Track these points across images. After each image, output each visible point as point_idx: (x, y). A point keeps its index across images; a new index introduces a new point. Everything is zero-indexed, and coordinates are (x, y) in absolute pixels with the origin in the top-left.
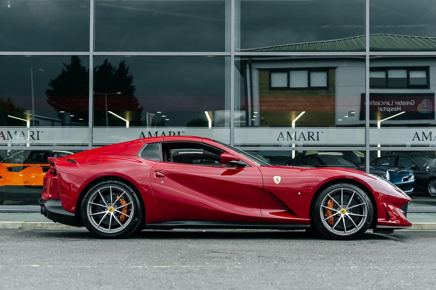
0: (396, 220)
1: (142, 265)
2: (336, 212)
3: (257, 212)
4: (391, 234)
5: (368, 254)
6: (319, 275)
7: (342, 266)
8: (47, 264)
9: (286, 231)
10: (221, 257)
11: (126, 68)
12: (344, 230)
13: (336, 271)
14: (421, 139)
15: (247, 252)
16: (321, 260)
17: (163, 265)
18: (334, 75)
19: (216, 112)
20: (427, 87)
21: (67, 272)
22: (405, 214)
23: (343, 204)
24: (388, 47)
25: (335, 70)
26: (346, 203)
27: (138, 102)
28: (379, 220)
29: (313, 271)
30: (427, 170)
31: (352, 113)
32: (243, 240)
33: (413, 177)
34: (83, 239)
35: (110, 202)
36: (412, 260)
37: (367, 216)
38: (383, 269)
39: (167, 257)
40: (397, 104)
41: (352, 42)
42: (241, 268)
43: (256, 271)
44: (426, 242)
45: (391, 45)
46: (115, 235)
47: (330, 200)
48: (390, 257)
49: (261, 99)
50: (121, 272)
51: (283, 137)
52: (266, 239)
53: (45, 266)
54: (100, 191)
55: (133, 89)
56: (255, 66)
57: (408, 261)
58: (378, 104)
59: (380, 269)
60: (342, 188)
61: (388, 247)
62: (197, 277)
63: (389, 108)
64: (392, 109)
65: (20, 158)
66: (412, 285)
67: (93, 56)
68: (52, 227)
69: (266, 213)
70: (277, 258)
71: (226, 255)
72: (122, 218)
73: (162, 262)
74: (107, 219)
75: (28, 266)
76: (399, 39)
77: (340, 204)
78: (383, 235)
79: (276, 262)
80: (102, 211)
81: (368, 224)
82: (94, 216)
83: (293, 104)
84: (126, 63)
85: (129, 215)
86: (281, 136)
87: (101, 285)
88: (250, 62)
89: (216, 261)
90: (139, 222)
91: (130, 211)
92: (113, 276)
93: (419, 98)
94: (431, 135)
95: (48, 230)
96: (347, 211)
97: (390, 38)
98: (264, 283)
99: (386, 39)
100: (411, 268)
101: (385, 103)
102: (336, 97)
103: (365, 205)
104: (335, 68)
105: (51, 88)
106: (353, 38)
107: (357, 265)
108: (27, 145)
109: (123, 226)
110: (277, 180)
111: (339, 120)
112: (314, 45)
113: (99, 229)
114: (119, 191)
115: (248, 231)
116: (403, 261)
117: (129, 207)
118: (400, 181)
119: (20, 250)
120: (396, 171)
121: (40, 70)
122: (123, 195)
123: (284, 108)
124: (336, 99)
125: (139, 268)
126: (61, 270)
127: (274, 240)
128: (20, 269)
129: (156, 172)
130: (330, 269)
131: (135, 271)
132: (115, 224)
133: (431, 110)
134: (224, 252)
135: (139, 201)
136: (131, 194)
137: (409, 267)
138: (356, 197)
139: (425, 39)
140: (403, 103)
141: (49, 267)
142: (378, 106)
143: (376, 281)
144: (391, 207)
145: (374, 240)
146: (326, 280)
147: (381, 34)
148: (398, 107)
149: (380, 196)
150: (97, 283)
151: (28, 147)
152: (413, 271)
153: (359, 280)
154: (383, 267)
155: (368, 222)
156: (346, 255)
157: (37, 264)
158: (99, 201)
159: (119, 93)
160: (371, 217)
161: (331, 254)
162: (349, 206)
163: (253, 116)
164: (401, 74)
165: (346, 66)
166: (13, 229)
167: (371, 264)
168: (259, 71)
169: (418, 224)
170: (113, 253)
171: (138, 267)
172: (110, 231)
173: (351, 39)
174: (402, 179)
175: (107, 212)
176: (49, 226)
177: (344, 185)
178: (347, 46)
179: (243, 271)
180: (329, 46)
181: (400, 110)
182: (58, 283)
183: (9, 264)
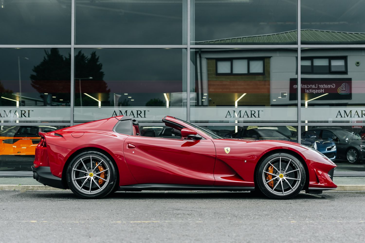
0: (324, 183)
1: (120, 221)
2: (275, 176)
3: (210, 177)
4: (320, 194)
5: (304, 211)
6: (266, 229)
7: (284, 221)
8: (43, 220)
9: (234, 192)
10: (184, 214)
11: (97, 57)
12: (282, 191)
13: (280, 225)
14: (343, 116)
15: (204, 210)
16: (265, 216)
17: (137, 220)
18: (269, 63)
19: (172, 93)
20: (346, 73)
21: (60, 226)
22: (332, 178)
23: (281, 170)
24: (313, 40)
25: (270, 59)
26: (284, 169)
27: (107, 85)
28: (311, 183)
29: (261, 225)
30: (347, 142)
31: (284, 94)
32: (199, 200)
33: (335, 147)
34: (68, 199)
35: (90, 169)
36: (339, 216)
37: (300, 180)
38: (317, 223)
39: (140, 214)
40: (321, 87)
41: (284, 36)
42: (202, 223)
43: (214, 225)
44: (349, 201)
45: (316, 38)
46: (94, 196)
47: (271, 167)
48: (321, 213)
49: (209, 83)
50: (105, 226)
51: (230, 115)
52: (218, 199)
53: (41, 221)
54: (82, 160)
55: (102, 74)
56: (205, 56)
57: (336, 216)
58: (305, 87)
59: (315, 223)
60: (280, 157)
61: (319, 205)
62: (167, 230)
63: (315, 90)
64: (317, 91)
65: (13, 132)
66: (342, 236)
67: (74, 48)
68: (42, 189)
69: (219, 178)
70: (230, 214)
71: (188, 212)
72: (100, 182)
73: (136, 218)
74: (87, 183)
75: (28, 221)
76: (322, 33)
77: (279, 170)
78: (313, 195)
79: (229, 218)
80: (84, 176)
81: (302, 186)
82: (77, 180)
83: (236, 87)
84: (96, 54)
85: (106, 179)
86: (228, 114)
87: (90, 237)
88: (200, 52)
89: (180, 217)
90: (114, 185)
91: (107, 176)
92: (98, 229)
93: (339, 82)
94: (351, 113)
95: (38, 191)
96: (285, 175)
97: (315, 32)
98: (223, 235)
99: (311, 33)
100: (340, 223)
101: (311, 86)
102: (270, 81)
103: (299, 170)
104: (270, 57)
105: (35, 74)
106: (285, 33)
107: (295, 220)
108: (17, 121)
109: (101, 189)
110: (227, 150)
111: (274, 100)
112: (253, 38)
113: (81, 191)
114: (98, 159)
115: (203, 192)
116: (333, 216)
117: (106, 173)
118: (325, 150)
119: (18, 208)
120: (321, 142)
121: (26, 59)
122: (101, 163)
123: (228, 90)
124: (270, 83)
125: (119, 223)
126: (55, 225)
127: (225, 200)
128: (22, 224)
129: (128, 144)
130: (274, 223)
131: (115, 225)
132: (94, 187)
133: (348, 92)
134: (186, 209)
135: (114, 168)
136: (108, 162)
137: (338, 222)
138: (292, 164)
139: (344, 34)
140: (326, 86)
141: (45, 222)
142: (306, 88)
143: (313, 233)
144: (320, 172)
145: (307, 200)
146: (273, 233)
147: (307, 29)
148: (321, 90)
149: (311, 163)
150: (87, 236)
151: (18, 123)
152: (342, 224)
153: (299, 232)
154: (317, 221)
155: (301, 185)
156: (285, 212)
157: (35, 220)
158: (81, 168)
159: (91, 78)
160: (304, 181)
161: (273, 211)
162: (286, 172)
163: (203, 97)
164: (324, 63)
165: (279, 56)
166: (9, 191)
167: (307, 219)
168: (207, 60)
169: (341, 186)
170: (95, 211)
171: (117, 222)
172: (90, 192)
173: (283, 33)
174: (326, 149)
175: (88, 177)
176: (39, 188)
177: (282, 154)
178: (280, 39)
179: (204, 225)
180: (265, 39)
181: (323, 92)
182: (55, 236)
183: (11, 220)
